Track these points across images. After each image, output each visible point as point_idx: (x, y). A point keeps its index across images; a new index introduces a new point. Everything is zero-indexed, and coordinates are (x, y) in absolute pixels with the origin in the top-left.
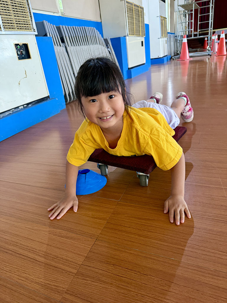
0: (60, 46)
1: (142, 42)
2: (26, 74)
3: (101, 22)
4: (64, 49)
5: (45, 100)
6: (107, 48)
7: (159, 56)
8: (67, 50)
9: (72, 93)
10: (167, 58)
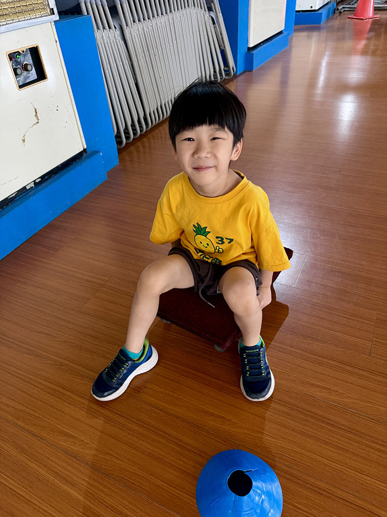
0: (110, 28)
2: (36, 115)
4: (118, 32)
5: (78, 158)
6: (208, 11)
7: (312, 7)
8: (125, 34)
9: (132, 126)
10: (327, 10)
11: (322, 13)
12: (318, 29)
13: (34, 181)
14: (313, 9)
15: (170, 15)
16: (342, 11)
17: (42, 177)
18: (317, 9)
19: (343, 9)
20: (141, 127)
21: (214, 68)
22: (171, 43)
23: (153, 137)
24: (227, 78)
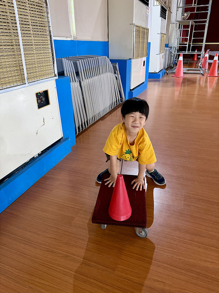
0: (75, 81)
1: (144, 62)
2: (44, 121)
3: (108, 41)
4: (79, 83)
5: (59, 142)
6: (115, 74)
7: (155, 71)
8: (81, 84)
9: (81, 125)
10: (162, 72)
11: (160, 74)
12: (159, 81)
13: (38, 154)
14: (155, 72)
15: (100, 76)
16: (168, 73)
17: (42, 152)
18: (158, 72)
19: (169, 73)
20: (85, 126)
21: (116, 99)
22: (99, 88)
23: (90, 130)
24: (121, 103)
